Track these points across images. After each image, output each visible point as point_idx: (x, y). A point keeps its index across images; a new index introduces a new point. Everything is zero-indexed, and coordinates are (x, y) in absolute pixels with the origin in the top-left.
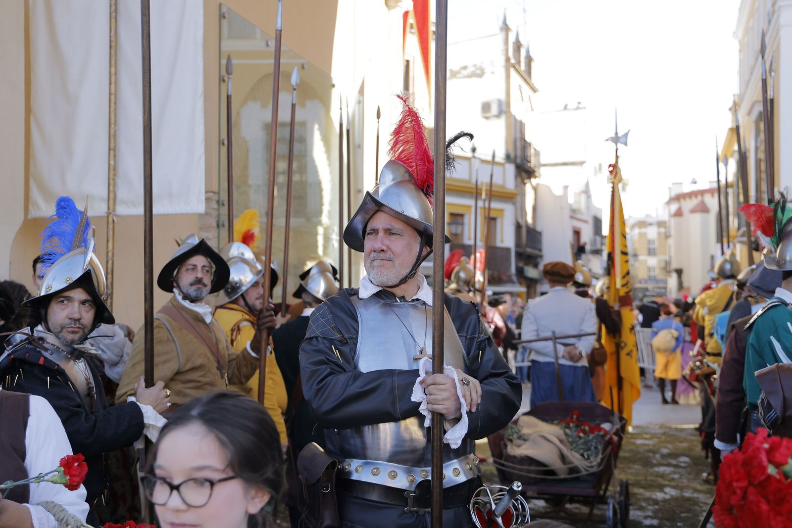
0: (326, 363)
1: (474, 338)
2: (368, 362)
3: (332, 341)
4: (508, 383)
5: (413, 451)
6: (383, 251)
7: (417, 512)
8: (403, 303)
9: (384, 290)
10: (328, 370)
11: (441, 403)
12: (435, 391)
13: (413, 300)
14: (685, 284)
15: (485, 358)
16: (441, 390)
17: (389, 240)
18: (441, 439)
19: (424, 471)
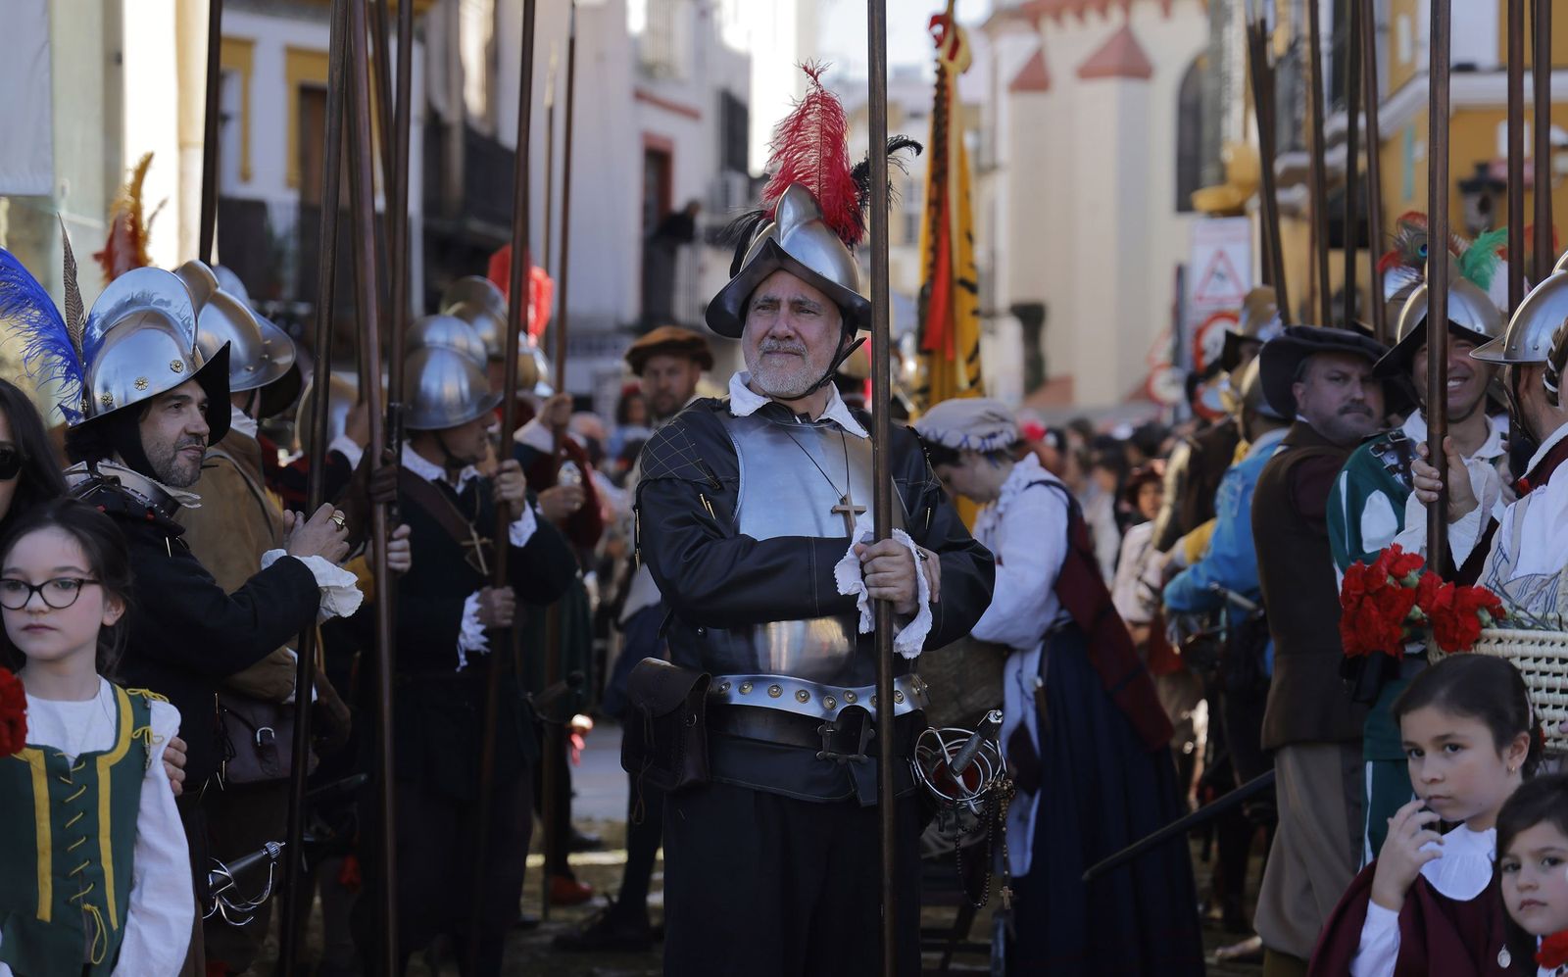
0: (694, 523)
1: (920, 486)
2: (758, 521)
3: (698, 488)
4: (975, 560)
5: (834, 659)
6: (789, 337)
7: (835, 759)
8: (806, 426)
9: (773, 402)
10: (701, 534)
11: (894, 583)
12: (884, 566)
13: (821, 421)
14: (1054, 368)
15: (936, 520)
16: (893, 564)
17: (797, 320)
18: (891, 645)
19: (850, 692)
